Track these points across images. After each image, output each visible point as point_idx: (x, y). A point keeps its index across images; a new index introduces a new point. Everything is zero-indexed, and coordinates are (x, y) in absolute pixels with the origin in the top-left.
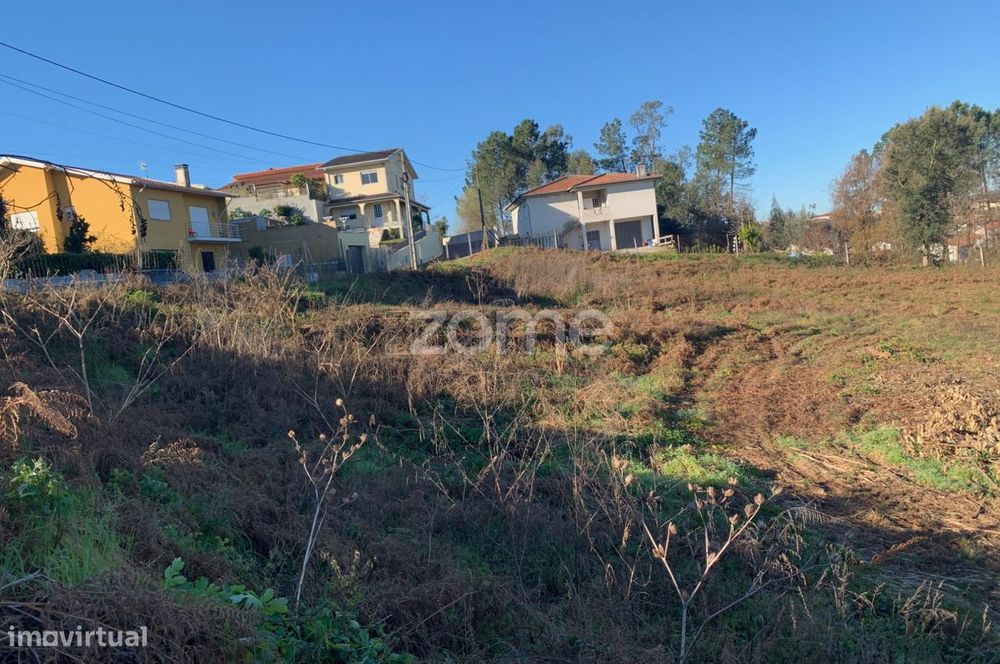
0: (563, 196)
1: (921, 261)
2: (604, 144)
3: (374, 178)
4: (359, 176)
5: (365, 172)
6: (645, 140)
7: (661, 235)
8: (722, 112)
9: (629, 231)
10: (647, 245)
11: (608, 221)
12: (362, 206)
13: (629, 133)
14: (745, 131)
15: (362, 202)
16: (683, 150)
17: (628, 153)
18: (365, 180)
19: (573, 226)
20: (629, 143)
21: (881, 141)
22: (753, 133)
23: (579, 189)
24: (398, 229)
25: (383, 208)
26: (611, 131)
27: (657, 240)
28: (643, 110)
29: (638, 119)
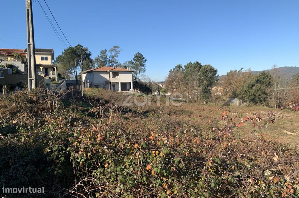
0: (105, 73)
1: (204, 102)
2: (101, 56)
3: (46, 59)
4: (41, 58)
5: (43, 56)
6: (113, 57)
7: (133, 88)
8: (139, 53)
9: (124, 86)
10: (128, 90)
11: (119, 83)
12: (41, 68)
13: (109, 54)
14: (144, 59)
15: (42, 67)
16: (126, 62)
17: (108, 60)
18: (43, 59)
19: (108, 82)
20: (108, 57)
21: (175, 68)
22: (146, 61)
23: (111, 71)
24: (55, 78)
25: (49, 70)
26: (103, 53)
27: (132, 89)
28: (113, 48)
29: (112, 50)
